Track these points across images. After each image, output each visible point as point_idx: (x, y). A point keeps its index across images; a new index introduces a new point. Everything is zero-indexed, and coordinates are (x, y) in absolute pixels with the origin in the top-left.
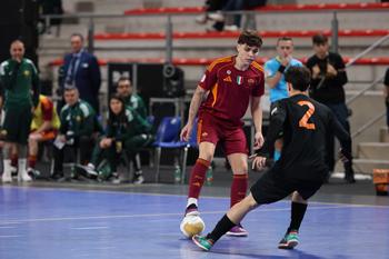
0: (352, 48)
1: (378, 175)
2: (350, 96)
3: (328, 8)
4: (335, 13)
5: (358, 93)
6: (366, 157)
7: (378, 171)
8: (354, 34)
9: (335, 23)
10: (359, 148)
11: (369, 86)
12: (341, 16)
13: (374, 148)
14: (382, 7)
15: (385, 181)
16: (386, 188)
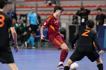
9: (82, 4)
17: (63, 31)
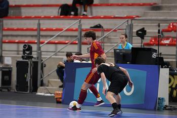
0: (46, 36)
1: (57, 94)
2: (45, 58)
3: (36, 18)
4: (39, 20)
5: (49, 57)
6: (52, 86)
7: (57, 92)
8: (47, 30)
9: (39, 24)
10: (49, 82)
11: (54, 53)
12: (41, 22)
13: (56, 81)
14: (60, 18)
15: (60, 97)
16: (61, 100)
17: (7, 70)
